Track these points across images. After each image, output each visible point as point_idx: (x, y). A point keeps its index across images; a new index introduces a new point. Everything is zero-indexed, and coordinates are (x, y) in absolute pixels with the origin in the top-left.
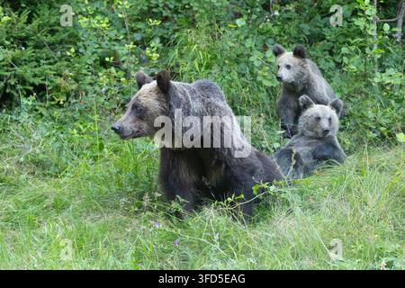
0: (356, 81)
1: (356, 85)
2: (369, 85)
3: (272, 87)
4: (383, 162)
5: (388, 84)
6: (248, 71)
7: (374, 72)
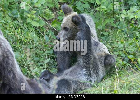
0: (107, 18)
1: (107, 21)
2: (117, 21)
3: (39, 27)
4: (131, 82)
5: (133, 19)
6: (19, 16)
7: (121, 10)
